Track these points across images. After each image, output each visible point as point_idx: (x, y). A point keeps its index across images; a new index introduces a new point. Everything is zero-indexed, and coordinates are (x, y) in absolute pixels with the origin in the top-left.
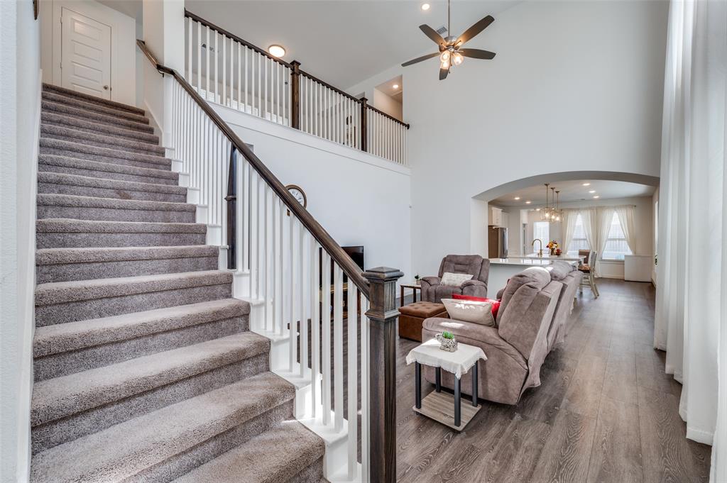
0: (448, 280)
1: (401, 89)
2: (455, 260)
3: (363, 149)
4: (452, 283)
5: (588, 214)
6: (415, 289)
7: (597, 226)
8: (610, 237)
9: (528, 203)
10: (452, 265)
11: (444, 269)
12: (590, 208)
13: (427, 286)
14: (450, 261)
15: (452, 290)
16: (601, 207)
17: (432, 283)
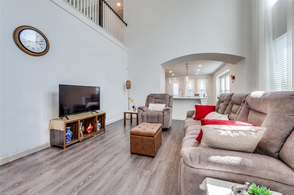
0: (152, 108)
1: (122, 6)
2: (155, 96)
3: (100, 24)
4: (155, 109)
5: (193, 80)
6: (131, 114)
7: (196, 85)
8: (200, 89)
9: (173, 75)
10: (153, 99)
11: (149, 102)
12: (194, 78)
13: (141, 112)
14: (152, 97)
15: (157, 113)
16: (197, 78)
17: (144, 110)
